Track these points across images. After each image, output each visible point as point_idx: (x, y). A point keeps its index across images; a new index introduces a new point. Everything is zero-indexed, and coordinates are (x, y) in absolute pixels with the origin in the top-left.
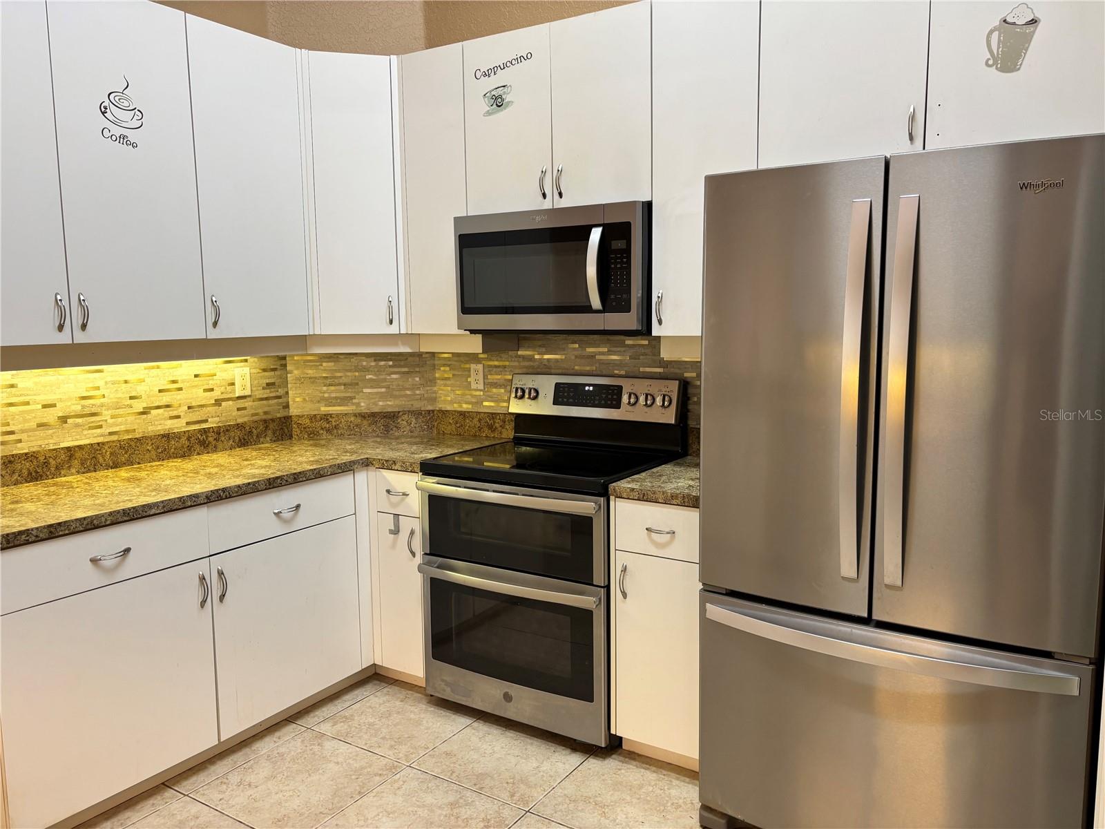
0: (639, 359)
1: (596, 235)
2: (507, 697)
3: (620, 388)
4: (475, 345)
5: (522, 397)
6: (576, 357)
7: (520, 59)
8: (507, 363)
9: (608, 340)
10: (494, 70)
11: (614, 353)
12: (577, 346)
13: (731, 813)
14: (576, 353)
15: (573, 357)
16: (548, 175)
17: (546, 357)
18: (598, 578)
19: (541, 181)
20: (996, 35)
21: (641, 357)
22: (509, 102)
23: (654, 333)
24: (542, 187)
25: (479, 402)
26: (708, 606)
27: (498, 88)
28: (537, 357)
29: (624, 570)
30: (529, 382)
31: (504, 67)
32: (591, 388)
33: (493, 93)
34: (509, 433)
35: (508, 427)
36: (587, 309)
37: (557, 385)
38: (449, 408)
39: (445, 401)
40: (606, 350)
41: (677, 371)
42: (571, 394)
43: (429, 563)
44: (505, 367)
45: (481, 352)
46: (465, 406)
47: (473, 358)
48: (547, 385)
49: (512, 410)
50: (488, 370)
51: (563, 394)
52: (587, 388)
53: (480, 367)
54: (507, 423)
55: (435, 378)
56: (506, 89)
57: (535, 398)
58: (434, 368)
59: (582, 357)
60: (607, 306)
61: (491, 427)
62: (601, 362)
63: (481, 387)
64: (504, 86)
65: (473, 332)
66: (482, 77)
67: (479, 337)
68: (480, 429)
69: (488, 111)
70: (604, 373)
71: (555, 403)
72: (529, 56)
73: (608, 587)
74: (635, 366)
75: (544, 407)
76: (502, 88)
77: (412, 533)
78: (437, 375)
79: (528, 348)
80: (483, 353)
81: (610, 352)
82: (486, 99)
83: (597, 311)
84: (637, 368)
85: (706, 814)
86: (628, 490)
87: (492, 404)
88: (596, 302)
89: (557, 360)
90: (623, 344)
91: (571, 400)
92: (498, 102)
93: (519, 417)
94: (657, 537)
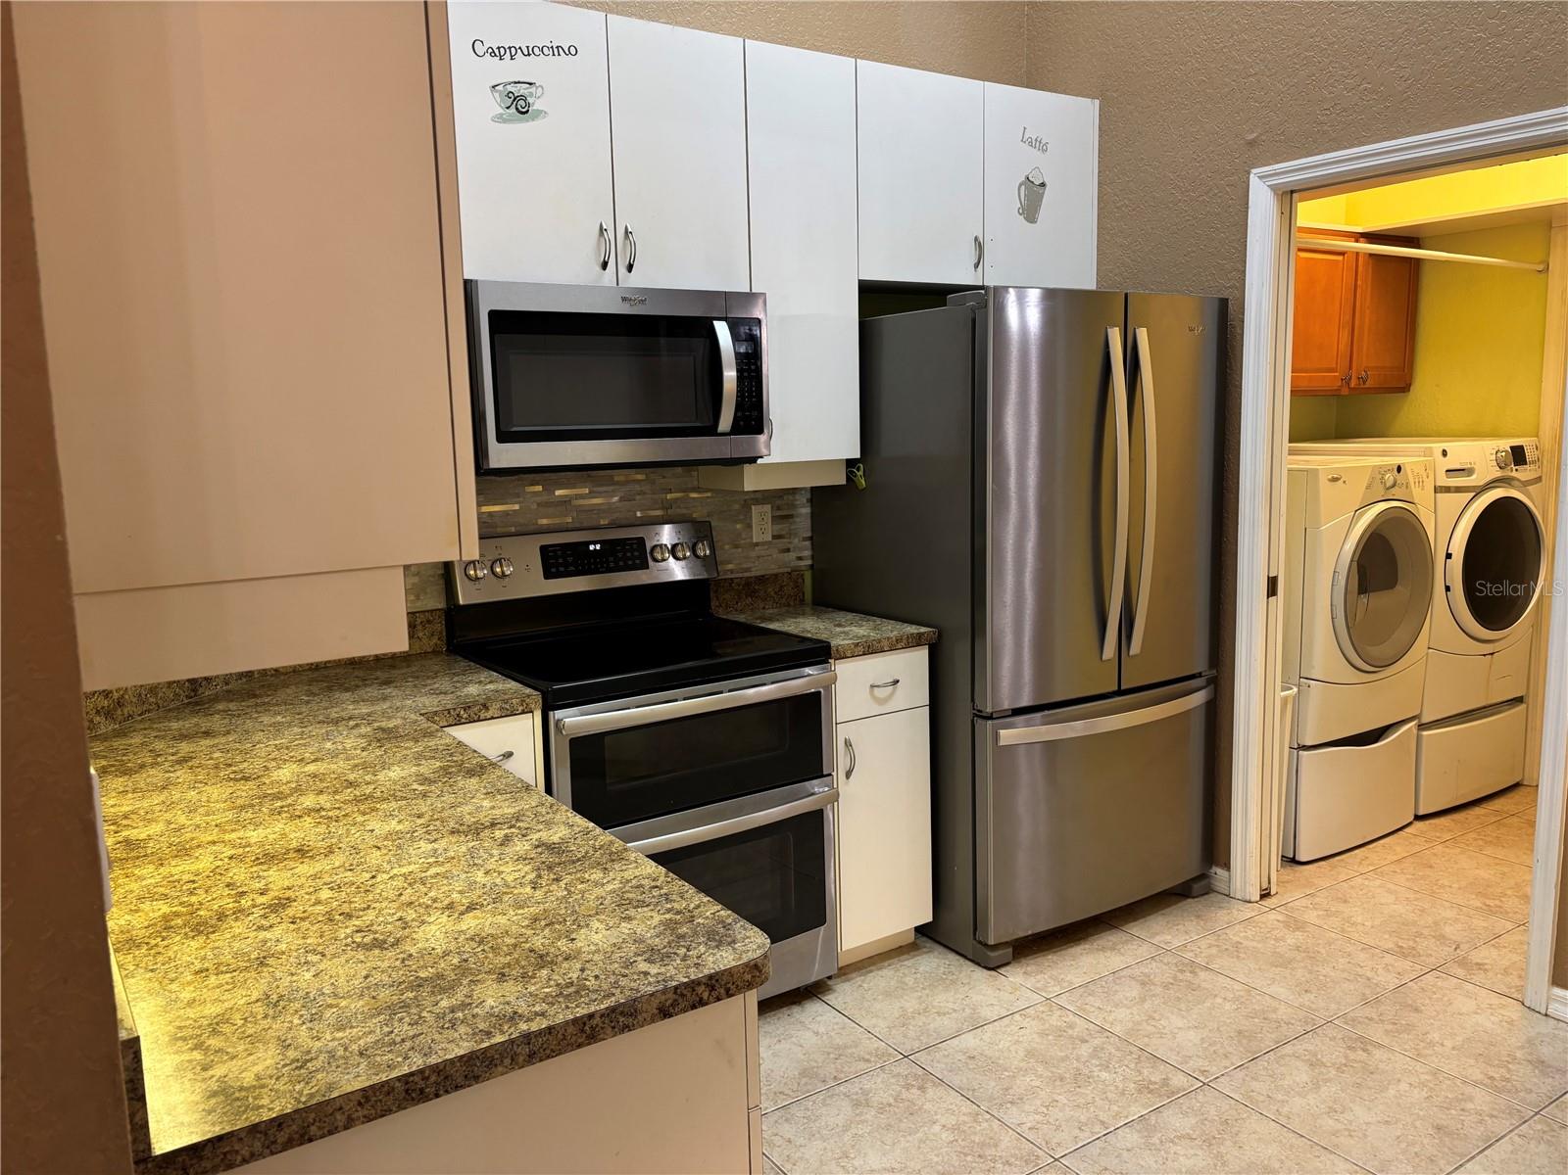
0: (634, 500)
6: (538, 504)
7: (557, 50)
9: (589, 476)
10: (512, 52)
11: (599, 494)
12: (539, 488)
14: (538, 499)
15: (535, 506)
18: (827, 763)
20: (1023, 187)
21: (638, 497)
22: (539, 112)
24: (598, 252)
27: (519, 83)
29: (846, 745)
30: (492, 551)
31: (529, 52)
32: (598, 547)
33: (509, 88)
35: (421, 635)
37: (544, 549)
41: (684, 511)
42: (570, 559)
48: (527, 551)
51: (555, 562)
52: (592, 547)
54: (420, 627)
56: (533, 89)
59: (547, 504)
60: (735, 428)
62: (581, 510)
64: (530, 84)
66: (487, 55)
69: (501, 115)
70: (585, 525)
71: (548, 575)
72: (572, 51)
74: (629, 511)
75: (533, 585)
76: (528, 86)
81: (592, 494)
82: (497, 95)
83: (722, 434)
84: (631, 513)
86: (853, 646)
88: (727, 421)
89: (506, 514)
90: (611, 482)
91: (572, 568)
92: (518, 105)
94: (880, 693)
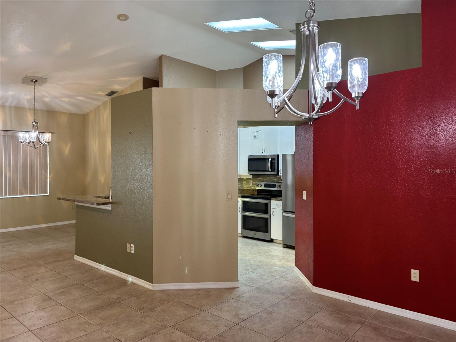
0: (278, 179)
1: (270, 159)
2: (255, 234)
3: (276, 184)
4: (250, 177)
5: (259, 186)
8: (256, 180)
9: (272, 176)
10: (255, 132)
11: (275, 178)
13: (286, 244)
15: (268, 179)
16: (263, 149)
17: (263, 179)
18: (269, 213)
19: (262, 150)
23: (280, 175)
24: (262, 151)
25: (251, 187)
26: (283, 213)
28: (262, 179)
29: (273, 211)
30: (260, 183)
31: (257, 132)
34: (256, 193)
36: (269, 171)
37: (265, 184)
38: (245, 188)
39: (245, 187)
40: (273, 178)
43: (242, 212)
44: (256, 181)
45: (251, 178)
46: (248, 188)
47: (250, 179)
48: (263, 184)
49: (257, 188)
50: (253, 181)
51: (266, 186)
52: (270, 184)
53: (251, 181)
54: (256, 191)
55: (243, 183)
57: (261, 186)
58: (243, 181)
60: (272, 171)
61: (253, 192)
62: (273, 180)
63: (251, 184)
65: (250, 174)
66: (253, 133)
67: (251, 175)
68: (251, 192)
70: (273, 182)
71: (265, 187)
72: (260, 131)
73: (271, 214)
74: (277, 181)
75: (263, 188)
77: (240, 208)
78: (243, 182)
79: (260, 177)
80: (252, 178)
81: (274, 178)
82: (253, 137)
83: (270, 171)
85: (284, 245)
86: (274, 199)
87: (253, 188)
88: (270, 170)
89: (265, 180)
92: (255, 137)
93: (258, 190)
94: (278, 206)
